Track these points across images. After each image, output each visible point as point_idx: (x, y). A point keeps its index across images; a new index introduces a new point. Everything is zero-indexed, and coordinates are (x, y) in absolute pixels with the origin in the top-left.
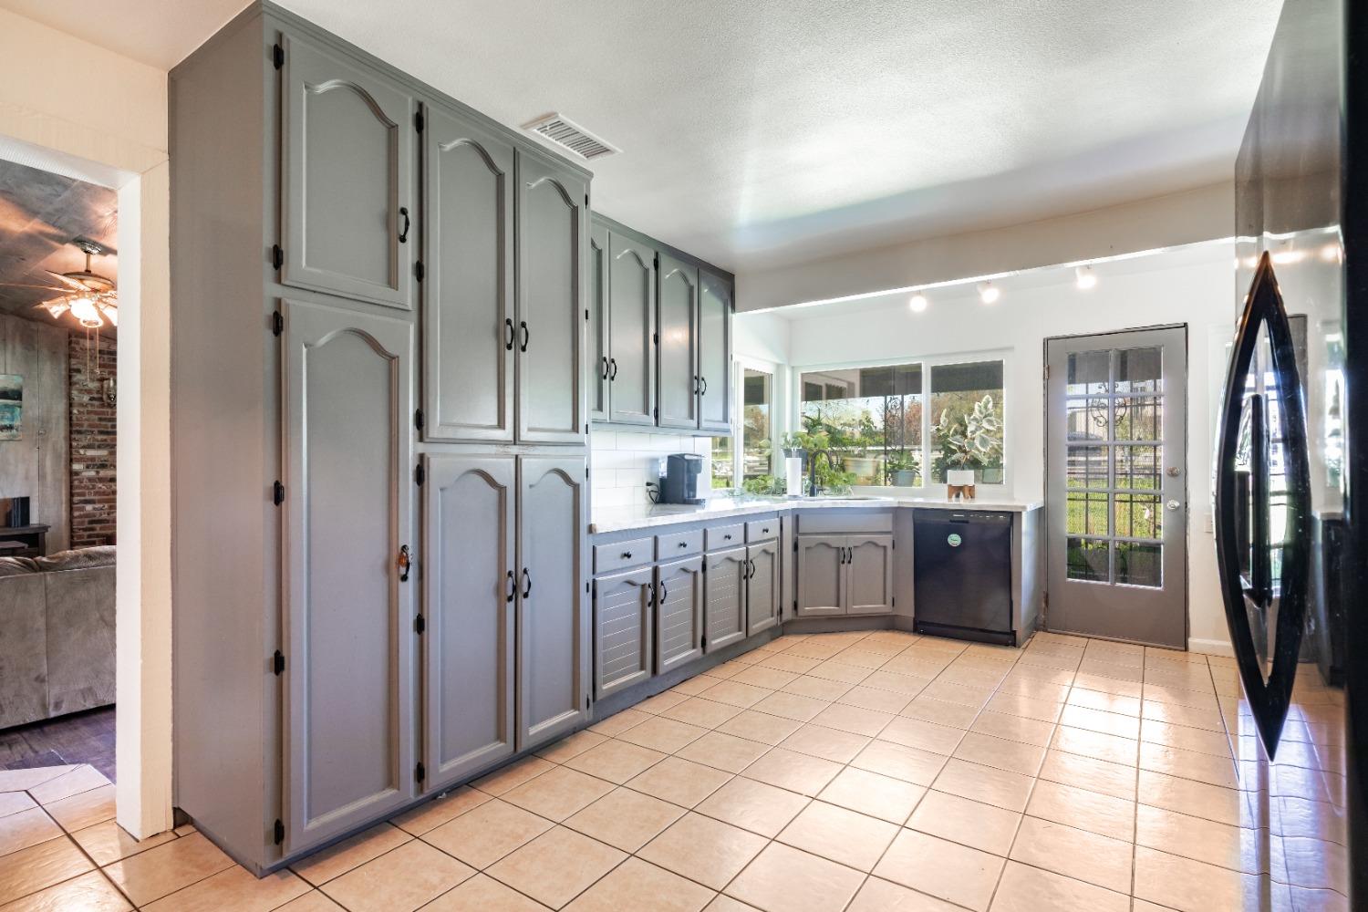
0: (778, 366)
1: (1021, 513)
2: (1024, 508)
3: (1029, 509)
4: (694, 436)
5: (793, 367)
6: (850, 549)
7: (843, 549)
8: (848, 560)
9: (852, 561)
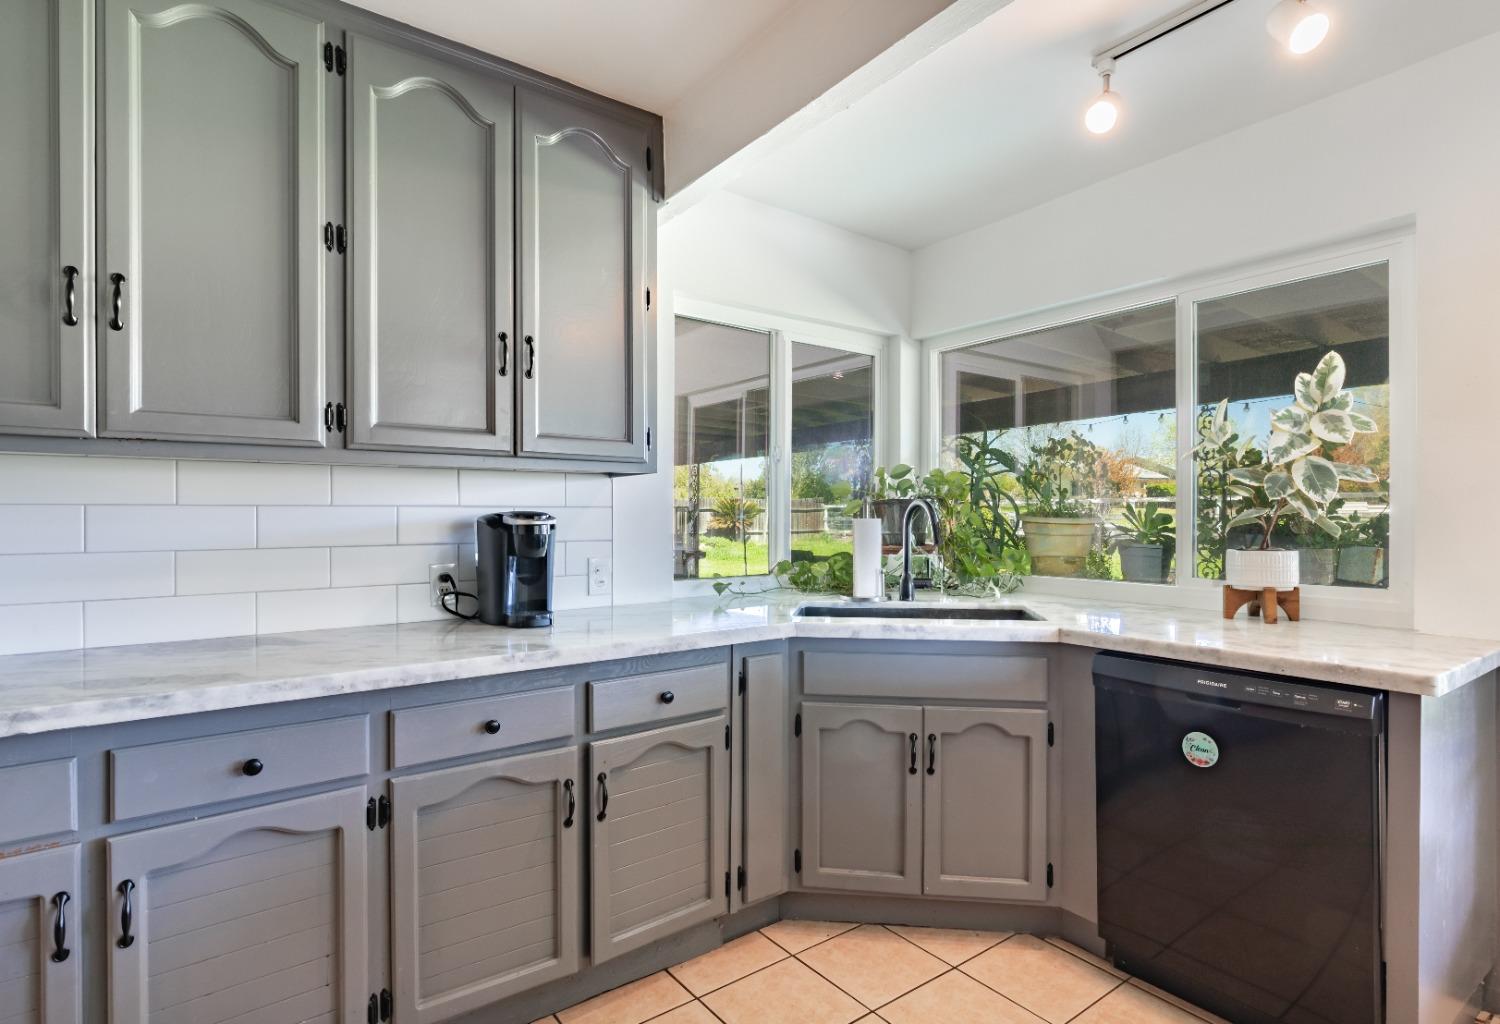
0: (889, 341)
1: (1417, 698)
2: (1427, 683)
3: (1443, 688)
4: (610, 475)
5: (921, 342)
6: (932, 738)
7: (913, 737)
8: (927, 765)
9: (937, 767)
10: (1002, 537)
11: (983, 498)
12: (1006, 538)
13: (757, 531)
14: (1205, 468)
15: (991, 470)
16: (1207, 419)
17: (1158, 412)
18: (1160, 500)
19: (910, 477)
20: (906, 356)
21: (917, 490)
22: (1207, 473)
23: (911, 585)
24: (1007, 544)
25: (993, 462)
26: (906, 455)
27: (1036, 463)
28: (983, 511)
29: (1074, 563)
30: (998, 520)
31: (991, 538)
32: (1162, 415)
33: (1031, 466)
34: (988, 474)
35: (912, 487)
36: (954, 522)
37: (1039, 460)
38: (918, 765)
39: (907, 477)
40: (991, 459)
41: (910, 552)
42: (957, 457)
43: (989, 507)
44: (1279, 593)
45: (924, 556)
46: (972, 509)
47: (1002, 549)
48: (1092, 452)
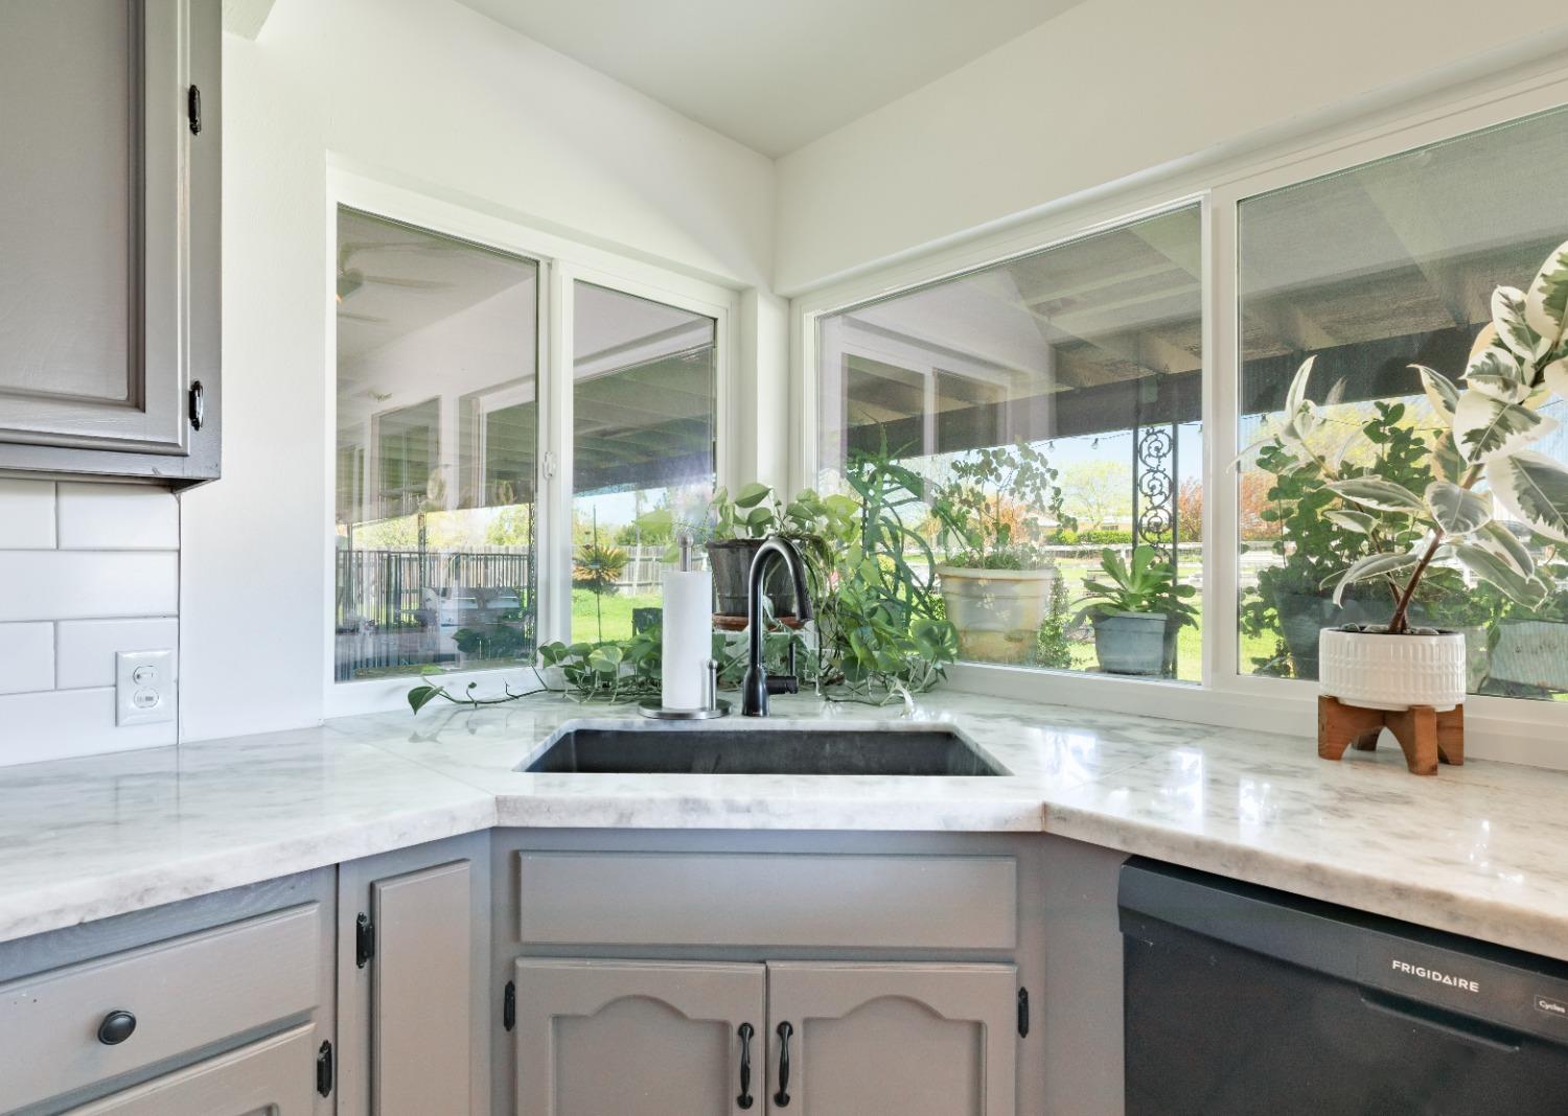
0: (740, 296)
5: (789, 299)
6: (784, 1030)
7: (746, 1031)
8: (775, 1087)
9: (794, 1090)
10: (909, 598)
11: (881, 540)
12: (915, 601)
13: (627, 582)
14: (1150, 506)
15: (890, 498)
16: (1153, 445)
17: (1093, 437)
18: (1062, 548)
19: (767, 503)
20: (767, 320)
21: (778, 524)
22: (1153, 513)
23: (761, 688)
24: (915, 609)
25: (894, 485)
26: (765, 471)
27: (958, 487)
28: (882, 558)
29: (1020, 640)
30: (902, 573)
31: (892, 600)
32: (1097, 440)
33: (952, 493)
34: (886, 504)
35: (771, 520)
36: (834, 576)
37: (962, 482)
38: (756, 1090)
39: (763, 504)
40: (891, 482)
41: (762, 627)
42: (842, 477)
43: (889, 554)
44: (1439, 714)
45: (787, 633)
46: (864, 556)
47: (909, 614)
48: (1042, 470)
